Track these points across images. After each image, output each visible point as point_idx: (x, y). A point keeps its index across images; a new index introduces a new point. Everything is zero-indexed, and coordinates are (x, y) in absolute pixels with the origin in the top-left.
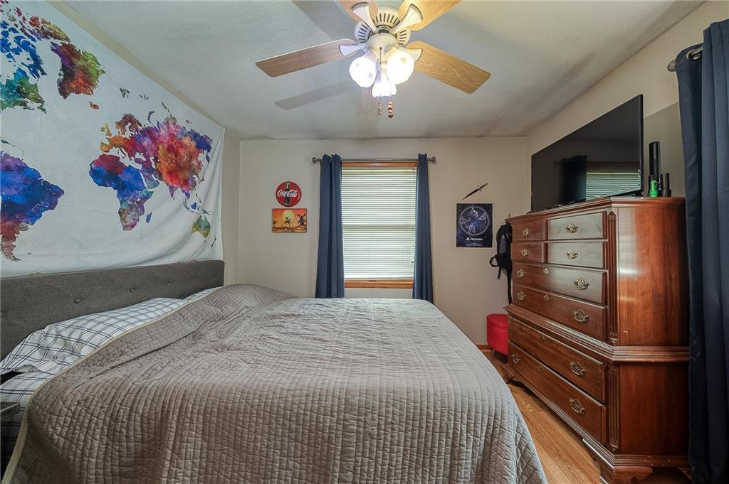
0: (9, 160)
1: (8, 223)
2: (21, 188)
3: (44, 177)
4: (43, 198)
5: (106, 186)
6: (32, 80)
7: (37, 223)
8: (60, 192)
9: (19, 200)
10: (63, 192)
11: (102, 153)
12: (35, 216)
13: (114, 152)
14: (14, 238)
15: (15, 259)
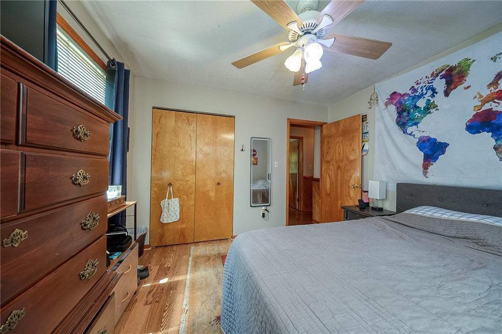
0: (424, 138)
1: (426, 163)
2: (429, 148)
3: (438, 140)
4: (438, 150)
5: (479, 132)
6: (432, 100)
7: (437, 162)
8: (446, 145)
9: (429, 153)
10: (448, 144)
11: (475, 113)
12: (436, 159)
13: (487, 106)
14: (427, 169)
15: (427, 177)
